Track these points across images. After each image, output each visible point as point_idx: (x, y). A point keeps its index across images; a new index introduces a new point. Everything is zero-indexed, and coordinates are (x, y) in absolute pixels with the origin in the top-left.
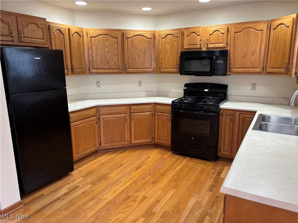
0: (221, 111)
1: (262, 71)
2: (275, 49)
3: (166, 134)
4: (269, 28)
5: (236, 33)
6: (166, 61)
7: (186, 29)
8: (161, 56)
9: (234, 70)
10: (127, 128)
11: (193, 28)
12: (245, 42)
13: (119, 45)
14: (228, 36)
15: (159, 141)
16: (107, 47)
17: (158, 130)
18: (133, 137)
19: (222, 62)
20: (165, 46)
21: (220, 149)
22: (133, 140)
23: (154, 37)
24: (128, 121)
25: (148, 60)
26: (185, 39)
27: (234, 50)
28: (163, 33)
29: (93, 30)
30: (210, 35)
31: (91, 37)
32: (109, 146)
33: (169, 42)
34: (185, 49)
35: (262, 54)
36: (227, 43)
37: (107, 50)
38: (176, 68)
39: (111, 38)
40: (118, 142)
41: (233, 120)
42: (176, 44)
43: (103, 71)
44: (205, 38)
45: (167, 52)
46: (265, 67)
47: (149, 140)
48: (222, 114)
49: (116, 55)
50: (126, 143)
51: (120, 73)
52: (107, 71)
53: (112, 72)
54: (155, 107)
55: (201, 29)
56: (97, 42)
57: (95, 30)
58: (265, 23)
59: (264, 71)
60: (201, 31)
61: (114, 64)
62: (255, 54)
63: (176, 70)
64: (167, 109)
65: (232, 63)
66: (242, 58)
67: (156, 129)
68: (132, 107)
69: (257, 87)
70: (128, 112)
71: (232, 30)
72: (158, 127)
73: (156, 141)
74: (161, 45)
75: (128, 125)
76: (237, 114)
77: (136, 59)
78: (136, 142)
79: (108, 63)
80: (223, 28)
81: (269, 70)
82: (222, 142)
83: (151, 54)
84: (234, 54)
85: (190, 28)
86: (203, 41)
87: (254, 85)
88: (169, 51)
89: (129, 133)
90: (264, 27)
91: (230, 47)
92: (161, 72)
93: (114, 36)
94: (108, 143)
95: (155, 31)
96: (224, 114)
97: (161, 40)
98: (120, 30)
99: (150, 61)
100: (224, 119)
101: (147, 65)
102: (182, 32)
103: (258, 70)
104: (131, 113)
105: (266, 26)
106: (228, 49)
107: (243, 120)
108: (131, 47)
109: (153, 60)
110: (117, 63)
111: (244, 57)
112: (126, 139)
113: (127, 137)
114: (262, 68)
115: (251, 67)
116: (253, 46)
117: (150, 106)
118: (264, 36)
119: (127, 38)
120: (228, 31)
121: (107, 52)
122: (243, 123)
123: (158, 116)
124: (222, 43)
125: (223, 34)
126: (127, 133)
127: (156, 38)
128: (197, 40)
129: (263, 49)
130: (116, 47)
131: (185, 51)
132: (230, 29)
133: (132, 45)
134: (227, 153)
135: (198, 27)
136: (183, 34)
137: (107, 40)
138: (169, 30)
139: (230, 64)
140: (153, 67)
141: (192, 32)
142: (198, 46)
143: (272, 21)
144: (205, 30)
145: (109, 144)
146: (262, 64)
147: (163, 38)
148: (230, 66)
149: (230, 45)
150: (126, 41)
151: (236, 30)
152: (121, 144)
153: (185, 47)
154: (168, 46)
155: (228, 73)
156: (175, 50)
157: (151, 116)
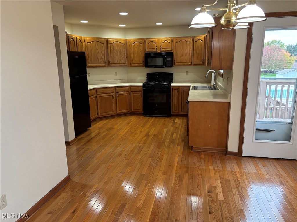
0: (172, 88)
1: (191, 64)
2: (197, 52)
3: (139, 105)
4: (193, 41)
5: (176, 42)
6: (135, 59)
7: (147, 39)
8: (131, 56)
9: (177, 64)
10: (114, 103)
11: (152, 38)
12: (182, 48)
13: (105, 48)
14: (172, 44)
15: (134, 110)
16: (98, 50)
17: (133, 103)
18: (118, 108)
19: (170, 59)
20: (134, 49)
21: (172, 110)
22: (118, 110)
23: (126, 43)
24: (115, 98)
25: (123, 58)
26: (147, 45)
27: (176, 52)
28: (132, 41)
29: (89, 38)
30: (162, 43)
31: (88, 43)
32: (104, 115)
33: (137, 47)
34: (147, 51)
35: (191, 55)
36: (172, 48)
37: (97, 51)
38: (142, 63)
39: (100, 43)
40: (109, 112)
41: (178, 92)
42: (141, 48)
43: (95, 66)
44: (159, 45)
45: (135, 53)
46: (192, 61)
47: (128, 111)
48: (172, 89)
49: (103, 54)
50: (114, 113)
51: (105, 67)
52: (98, 65)
53: (101, 66)
54: (131, 88)
55: (156, 39)
56: (91, 46)
57: (90, 38)
58: (191, 38)
59: (193, 64)
60: (156, 40)
61: (102, 61)
62: (187, 55)
63: (142, 64)
64: (139, 89)
65: (175, 60)
66: (181, 57)
67: (132, 102)
68: (117, 89)
69: (189, 74)
70: (114, 92)
71: (175, 41)
72: (133, 101)
73: (132, 110)
74: (131, 48)
75: (115, 101)
76: (181, 88)
77: (116, 58)
78: (120, 112)
79: (99, 60)
80: (169, 40)
81: (195, 63)
82: (173, 105)
83: (125, 54)
84: (176, 54)
85: (150, 39)
86: (158, 46)
87: (187, 73)
88: (137, 53)
89: (115, 106)
90: (190, 40)
91: (174, 51)
92: (132, 66)
93: (102, 42)
94: (102, 113)
95: (126, 39)
96: (173, 89)
97: (131, 45)
98: (105, 38)
99: (124, 59)
100: (173, 92)
101: (122, 61)
102: (144, 41)
103: (189, 63)
104: (116, 93)
105: (192, 40)
106: (173, 51)
107: (184, 91)
108: (113, 49)
109: (126, 58)
110: (104, 60)
111: (182, 56)
112: (114, 110)
113: (114, 109)
114: (191, 62)
115: (186, 62)
116: (186, 50)
117: (128, 88)
118: (191, 45)
119: (110, 44)
120: (172, 41)
121: (98, 53)
122: (184, 93)
123: (133, 94)
124: (169, 48)
125: (169, 43)
126: (114, 106)
127: (127, 44)
128: (155, 46)
129: (191, 52)
130: (103, 49)
131: (147, 52)
132: (173, 40)
133: (113, 48)
134: (176, 111)
135: (155, 38)
136: (145, 42)
137: (97, 45)
138: (136, 39)
139: (174, 60)
140: (126, 63)
141: (152, 41)
142: (155, 50)
143: (195, 37)
144: (159, 40)
145: (104, 114)
146: (191, 60)
147: (132, 44)
148: (174, 62)
149: (174, 49)
150: (109, 45)
151: (176, 41)
152: (111, 113)
153: (147, 50)
154: (136, 49)
155: (173, 66)
156: (140, 52)
157: (128, 94)
